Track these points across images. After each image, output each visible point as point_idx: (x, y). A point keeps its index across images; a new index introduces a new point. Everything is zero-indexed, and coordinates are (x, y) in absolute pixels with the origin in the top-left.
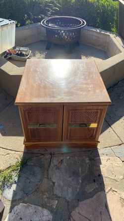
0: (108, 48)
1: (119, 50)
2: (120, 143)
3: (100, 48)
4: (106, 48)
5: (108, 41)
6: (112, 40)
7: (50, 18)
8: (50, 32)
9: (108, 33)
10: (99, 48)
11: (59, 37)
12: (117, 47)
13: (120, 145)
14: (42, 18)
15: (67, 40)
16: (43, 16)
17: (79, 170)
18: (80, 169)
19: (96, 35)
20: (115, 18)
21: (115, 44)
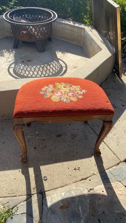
0: (84, 43)
1: (99, 47)
2: (118, 161)
3: (76, 43)
4: (82, 43)
5: (83, 35)
6: (88, 33)
7: (13, 10)
8: (16, 28)
9: (82, 26)
10: (74, 43)
11: (28, 33)
12: (95, 43)
13: (118, 164)
14: (4, 11)
15: (38, 37)
16: (5, 7)
17: (79, 210)
18: (80, 208)
19: (70, 28)
20: (88, 8)
21: (92, 39)
